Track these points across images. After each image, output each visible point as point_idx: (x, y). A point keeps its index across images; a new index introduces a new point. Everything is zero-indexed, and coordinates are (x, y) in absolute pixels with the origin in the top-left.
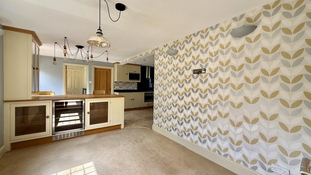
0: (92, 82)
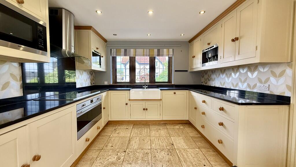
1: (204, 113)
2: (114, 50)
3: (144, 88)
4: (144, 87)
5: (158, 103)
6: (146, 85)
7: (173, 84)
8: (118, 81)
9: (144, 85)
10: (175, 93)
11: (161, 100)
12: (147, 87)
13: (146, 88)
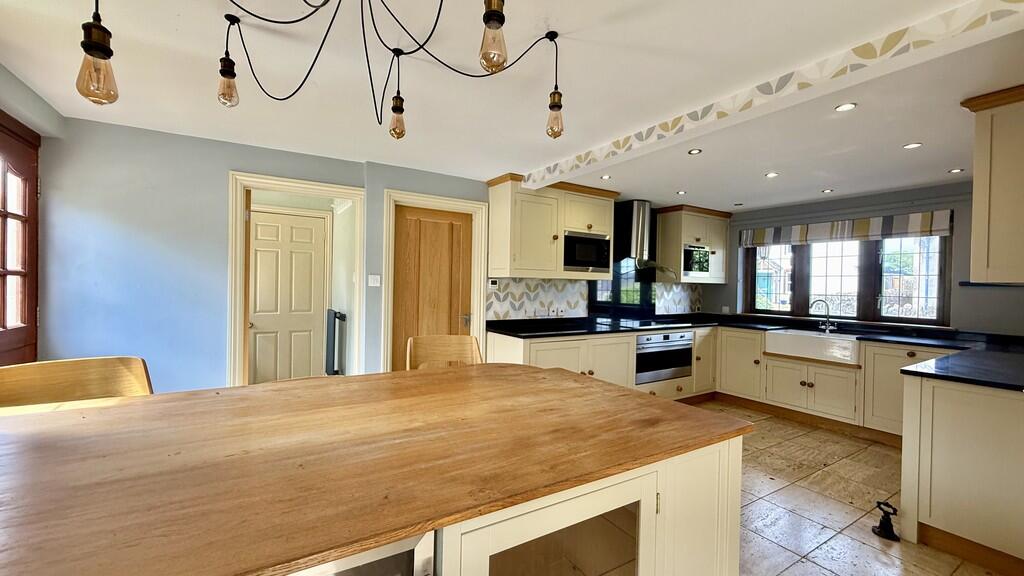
0: (384, 282)
2: (747, 234)
3: (824, 331)
4: (823, 327)
6: (832, 324)
7: (952, 327)
8: (759, 306)
9: (824, 323)
10: (911, 355)
11: (859, 367)
12: (831, 328)
13: (831, 331)
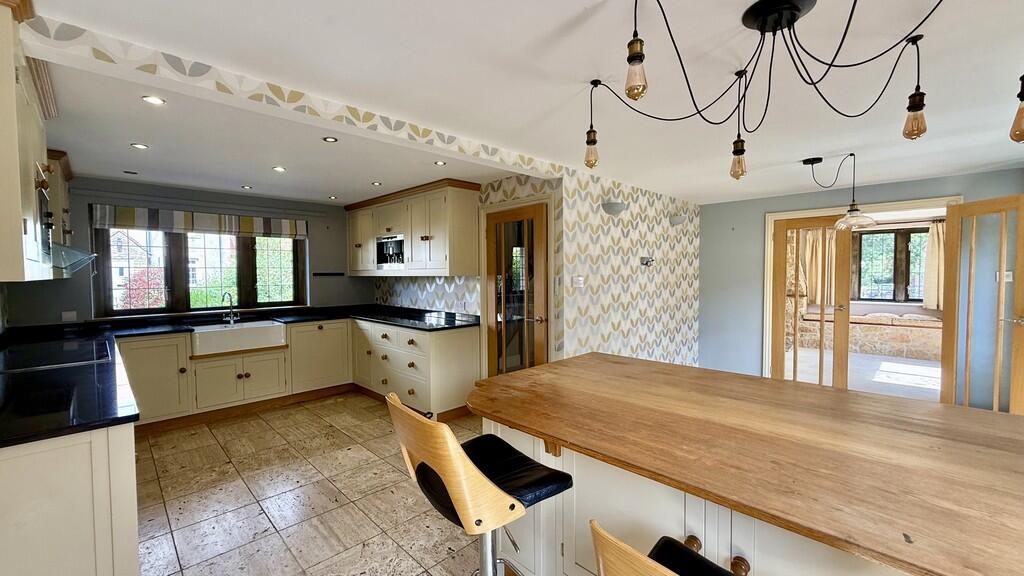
1: (385, 357)
3: (228, 322)
4: (227, 319)
5: (280, 355)
6: (235, 314)
7: (309, 305)
8: (118, 308)
9: (227, 315)
10: (321, 328)
11: (287, 346)
12: (235, 319)
13: (235, 322)
